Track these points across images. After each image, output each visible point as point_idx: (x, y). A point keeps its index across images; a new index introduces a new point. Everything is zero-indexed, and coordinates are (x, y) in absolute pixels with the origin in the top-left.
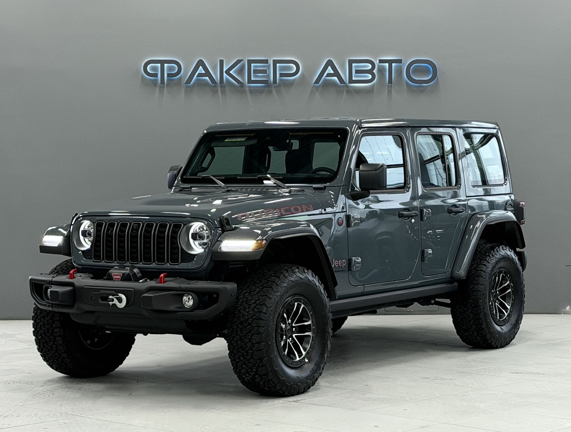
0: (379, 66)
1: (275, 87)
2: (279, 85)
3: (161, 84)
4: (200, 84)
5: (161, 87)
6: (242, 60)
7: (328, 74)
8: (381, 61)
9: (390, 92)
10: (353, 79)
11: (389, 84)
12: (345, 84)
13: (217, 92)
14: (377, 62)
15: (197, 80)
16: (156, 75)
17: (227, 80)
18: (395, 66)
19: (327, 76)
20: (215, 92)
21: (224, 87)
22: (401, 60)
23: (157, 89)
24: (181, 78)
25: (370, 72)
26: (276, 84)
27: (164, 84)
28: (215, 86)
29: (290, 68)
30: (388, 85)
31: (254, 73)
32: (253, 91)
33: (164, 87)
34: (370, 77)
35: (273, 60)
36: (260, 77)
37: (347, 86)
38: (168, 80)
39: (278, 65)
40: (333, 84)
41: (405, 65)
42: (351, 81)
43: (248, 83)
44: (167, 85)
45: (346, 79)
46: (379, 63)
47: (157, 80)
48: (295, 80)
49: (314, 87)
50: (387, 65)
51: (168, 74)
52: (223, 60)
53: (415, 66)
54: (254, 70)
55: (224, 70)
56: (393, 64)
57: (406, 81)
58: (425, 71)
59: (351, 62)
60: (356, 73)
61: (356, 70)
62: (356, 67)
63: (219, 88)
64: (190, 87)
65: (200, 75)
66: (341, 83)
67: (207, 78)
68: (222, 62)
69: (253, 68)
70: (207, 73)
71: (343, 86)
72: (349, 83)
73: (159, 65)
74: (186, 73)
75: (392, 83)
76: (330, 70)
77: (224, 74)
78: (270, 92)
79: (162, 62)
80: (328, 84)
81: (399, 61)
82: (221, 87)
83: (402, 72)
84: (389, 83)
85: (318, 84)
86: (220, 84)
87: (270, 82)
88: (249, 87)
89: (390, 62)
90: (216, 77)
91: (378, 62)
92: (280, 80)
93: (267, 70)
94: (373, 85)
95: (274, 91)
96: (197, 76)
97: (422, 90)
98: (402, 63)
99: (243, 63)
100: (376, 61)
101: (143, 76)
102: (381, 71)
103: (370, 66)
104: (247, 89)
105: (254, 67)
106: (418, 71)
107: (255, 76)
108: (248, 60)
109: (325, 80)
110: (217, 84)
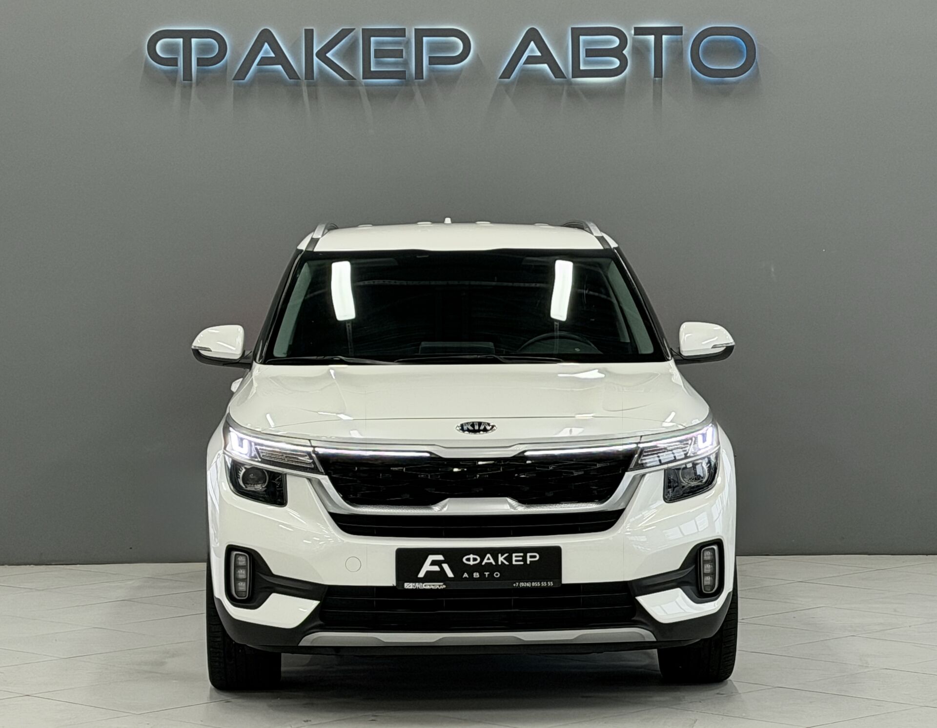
0: (634, 41)
1: (419, 85)
2: (429, 82)
3: (184, 80)
4: (266, 80)
5: (184, 86)
6: (354, 29)
7: (529, 57)
8: (639, 31)
9: (658, 96)
10: (582, 67)
11: (657, 79)
12: (566, 78)
13: (301, 96)
14: (630, 34)
15: (259, 71)
16: (173, 62)
17: (321, 70)
18: (668, 41)
19: (525, 63)
20: (296, 96)
21: (315, 85)
22: (681, 28)
23: (177, 90)
24: (225, 69)
25: (617, 52)
26: (423, 78)
27: (191, 80)
28: (297, 85)
29: (452, 47)
30: (654, 81)
31: (376, 57)
32: (374, 94)
33: (191, 86)
34: (617, 63)
35: (416, 30)
36: (390, 64)
37: (570, 84)
38: (198, 71)
39: (425, 39)
40: (541, 78)
41: (688, 40)
42: (578, 72)
43: (363, 78)
44: (198, 83)
45: (568, 70)
46: (635, 34)
47: (176, 72)
48: (461, 70)
49: (500, 84)
50: (651, 38)
51: (198, 59)
52: (312, 30)
53: (709, 42)
54: (375, 50)
55: (315, 51)
56: (665, 37)
57: (692, 71)
58: (731, 51)
59: (577, 33)
60: (586, 56)
61: (587, 50)
62: (587, 43)
63: (304, 88)
64: (244, 86)
65: (265, 61)
66: (556, 77)
67: (279, 67)
68: (309, 34)
69: (375, 47)
70: (279, 57)
71: (561, 84)
72: (573, 77)
73: (181, 40)
74: (235, 56)
75: (662, 77)
76: (533, 49)
77: (315, 59)
78: (411, 96)
79: (187, 36)
80: (529, 80)
81: (677, 31)
82: (308, 86)
83: (684, 52)
84: (655, 77)
85: (509, 78)
86: (305, 79)
87: (410, 75)
88: (367, 85)
89: (658, 32)
90: (298, 65)
91: (633, 32)
92: (431, 71)
93: (402, 50)
94: (623, 82)
95: (418, 95)
96: (258, 65)
97: (726, 92)
98: (682, 34)
99: (353, 37)
100: (629, 30)
101: (147, 66)
102: (640, 51)
103: (616, 41)
104: (362, 90)
105: (377, 43)
106: (714, 50)
107: (378, 64)
108: (363, 29)
109: (522, 70)
110: (299, 79)
